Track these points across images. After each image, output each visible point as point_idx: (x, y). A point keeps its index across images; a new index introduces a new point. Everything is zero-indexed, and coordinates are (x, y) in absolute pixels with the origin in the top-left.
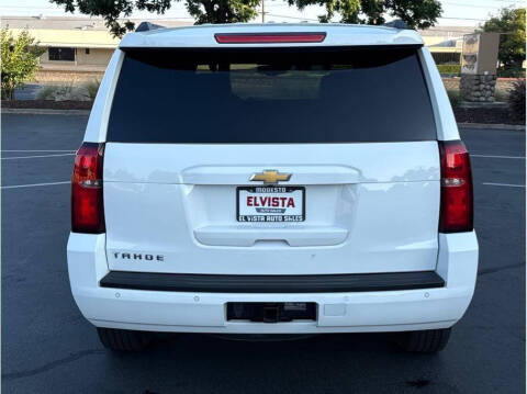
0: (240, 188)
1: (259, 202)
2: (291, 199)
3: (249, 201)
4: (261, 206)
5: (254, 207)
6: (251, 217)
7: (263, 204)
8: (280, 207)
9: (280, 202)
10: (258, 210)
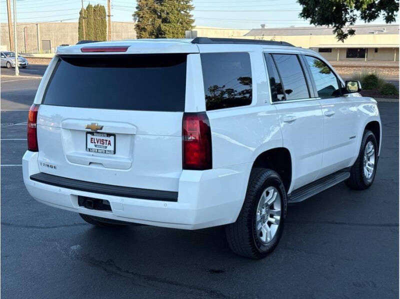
0: (88, 133)
1: (96, 141)
2: (109, 141)
3: (92, 140)
4: (97, 144)
5: (93, 144)
6: (92, 149)
7: (98, 142)
8: (105, 145)
9: (105, 142)
10: (96, 146)
